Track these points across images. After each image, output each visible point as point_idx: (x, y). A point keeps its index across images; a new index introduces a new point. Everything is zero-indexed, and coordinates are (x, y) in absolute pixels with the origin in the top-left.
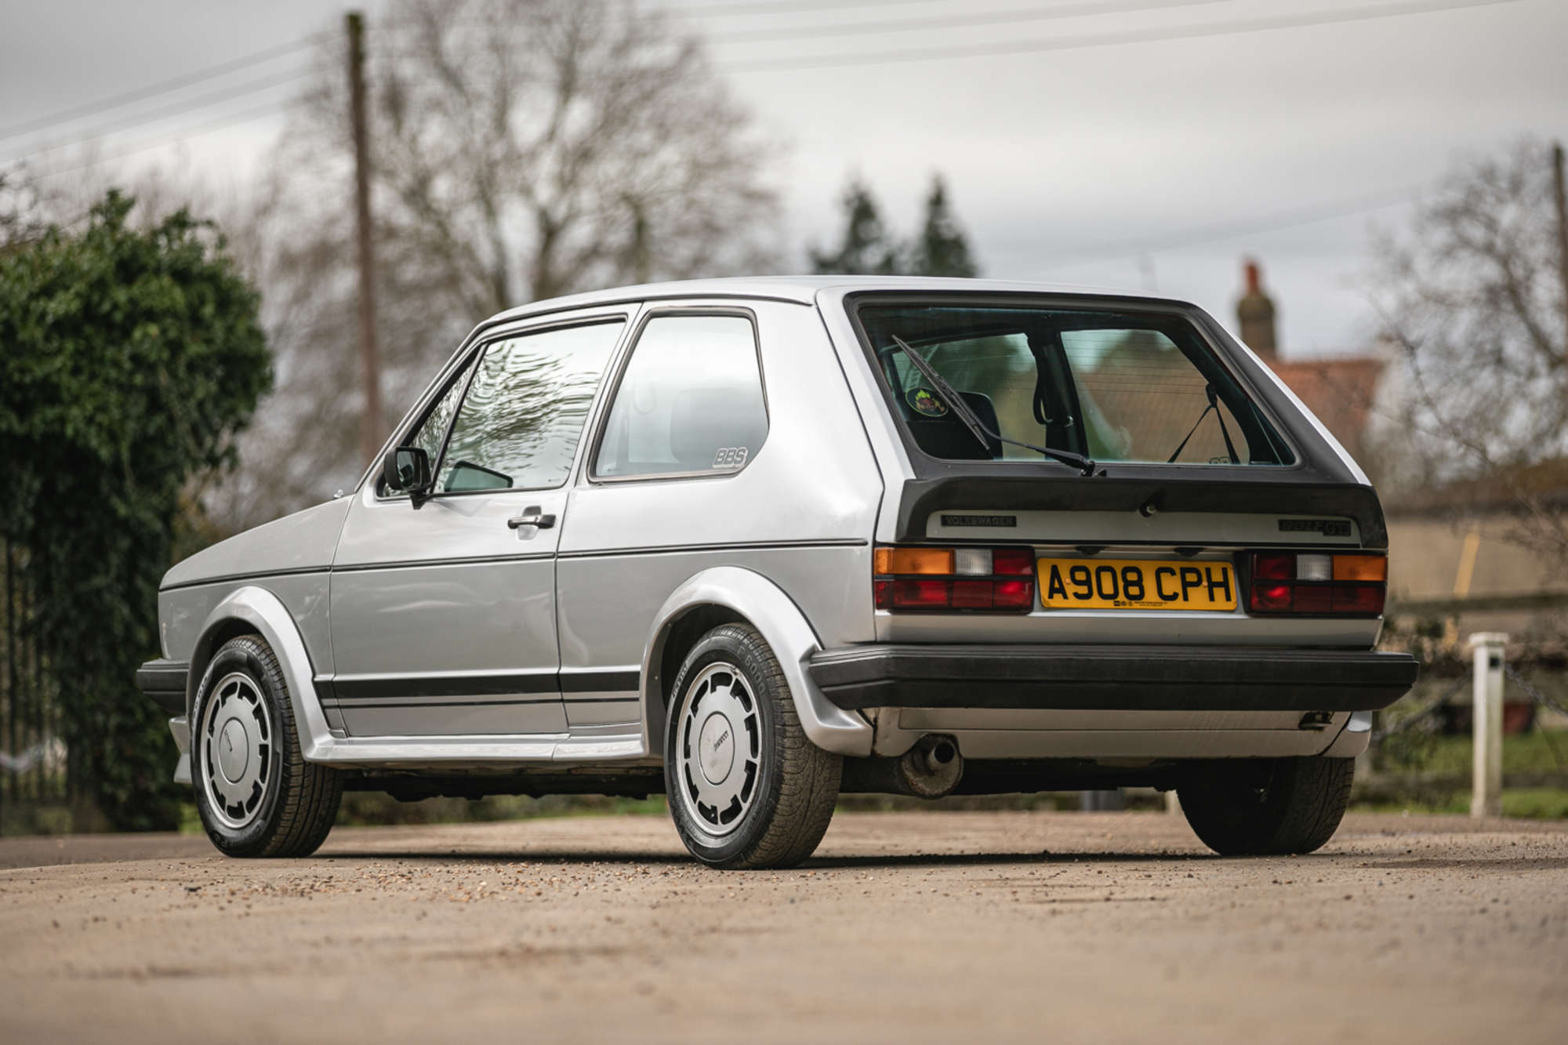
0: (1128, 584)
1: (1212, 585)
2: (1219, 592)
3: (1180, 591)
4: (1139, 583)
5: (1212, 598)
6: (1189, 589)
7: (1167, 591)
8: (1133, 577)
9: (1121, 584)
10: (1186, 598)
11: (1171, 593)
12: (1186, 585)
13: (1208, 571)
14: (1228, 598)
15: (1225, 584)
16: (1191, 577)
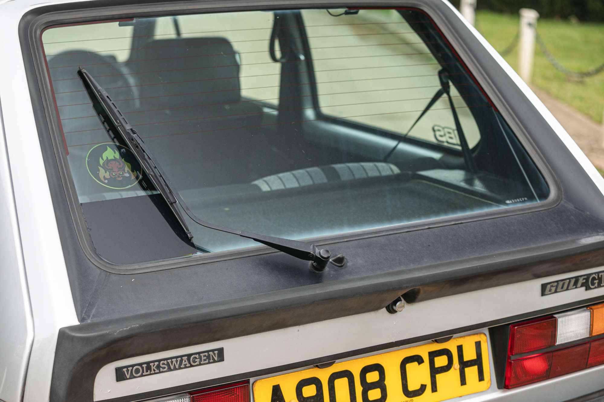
0: (367, 387)
1: (464, 365)
2: (472, 372)
3: (428, 382)
4: (380, 384)
5: (463, 382)
6: (439, 377)
7: (413, 386)
8: (373, 377)
9: (359, 389)
10: (434, 389)
11: (418, 387)
12: (434, 371)
13: (460, 349)
14: (481, 378)
15: (478, 362)
16: (441, 361)
